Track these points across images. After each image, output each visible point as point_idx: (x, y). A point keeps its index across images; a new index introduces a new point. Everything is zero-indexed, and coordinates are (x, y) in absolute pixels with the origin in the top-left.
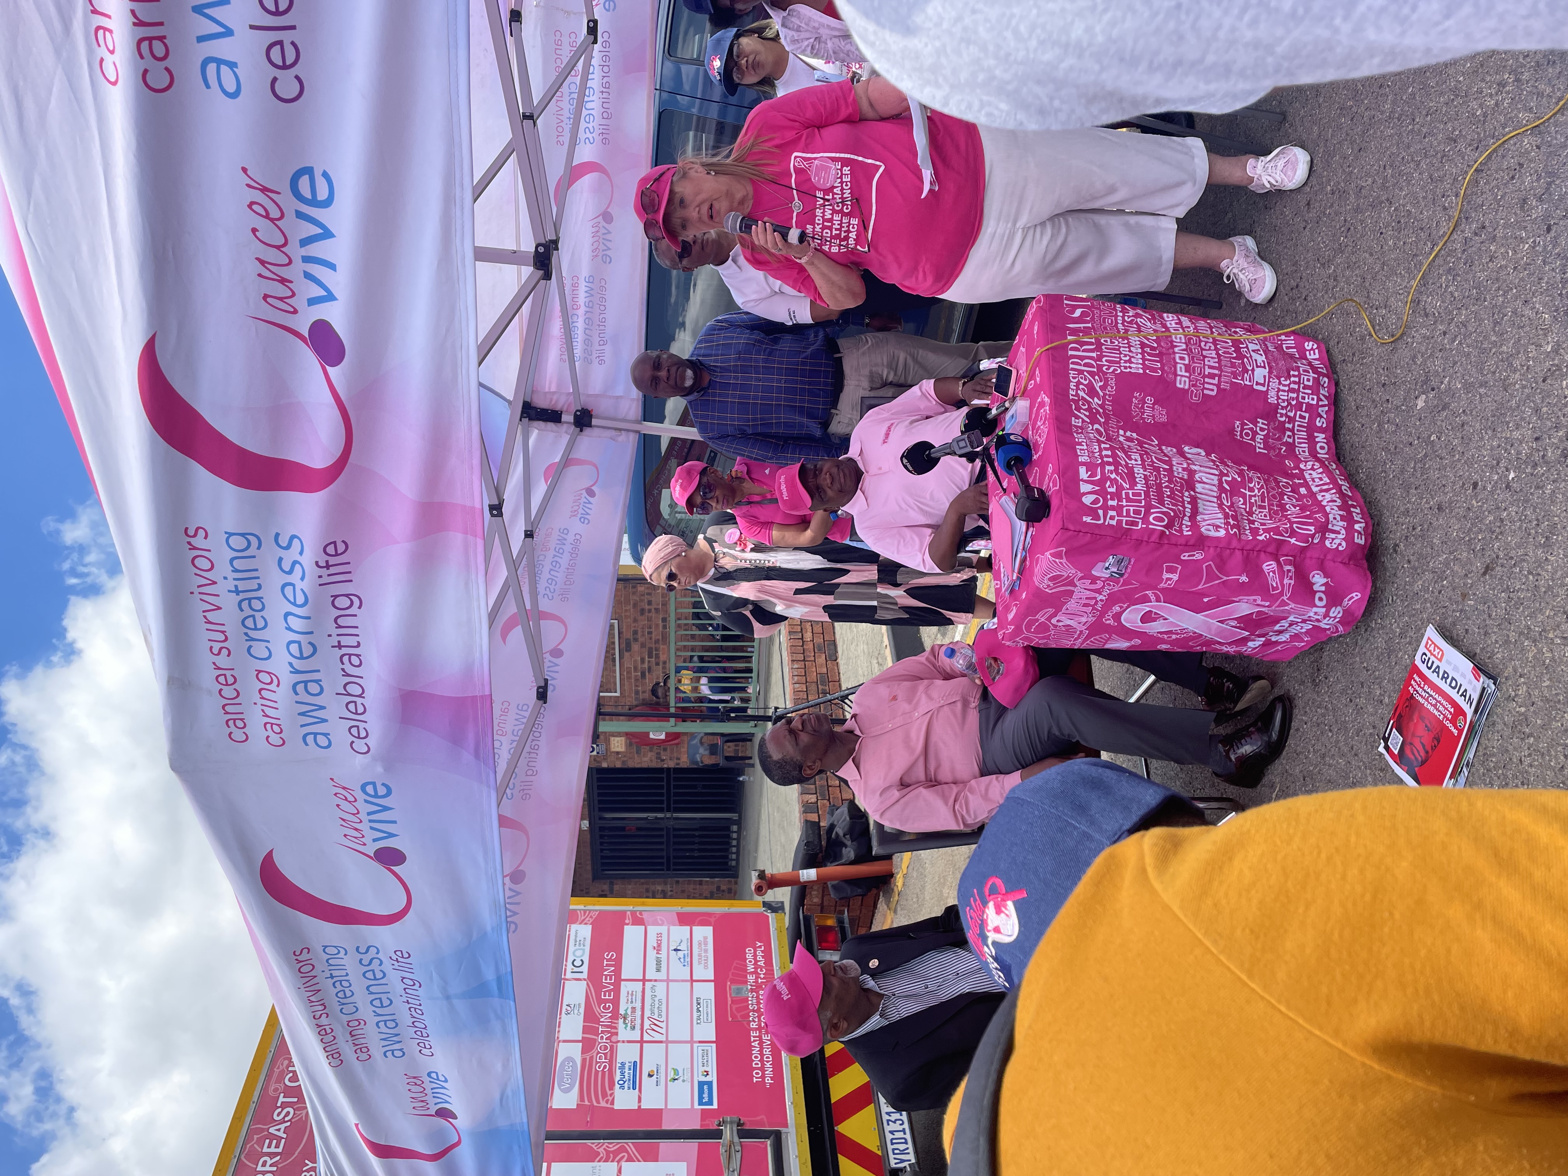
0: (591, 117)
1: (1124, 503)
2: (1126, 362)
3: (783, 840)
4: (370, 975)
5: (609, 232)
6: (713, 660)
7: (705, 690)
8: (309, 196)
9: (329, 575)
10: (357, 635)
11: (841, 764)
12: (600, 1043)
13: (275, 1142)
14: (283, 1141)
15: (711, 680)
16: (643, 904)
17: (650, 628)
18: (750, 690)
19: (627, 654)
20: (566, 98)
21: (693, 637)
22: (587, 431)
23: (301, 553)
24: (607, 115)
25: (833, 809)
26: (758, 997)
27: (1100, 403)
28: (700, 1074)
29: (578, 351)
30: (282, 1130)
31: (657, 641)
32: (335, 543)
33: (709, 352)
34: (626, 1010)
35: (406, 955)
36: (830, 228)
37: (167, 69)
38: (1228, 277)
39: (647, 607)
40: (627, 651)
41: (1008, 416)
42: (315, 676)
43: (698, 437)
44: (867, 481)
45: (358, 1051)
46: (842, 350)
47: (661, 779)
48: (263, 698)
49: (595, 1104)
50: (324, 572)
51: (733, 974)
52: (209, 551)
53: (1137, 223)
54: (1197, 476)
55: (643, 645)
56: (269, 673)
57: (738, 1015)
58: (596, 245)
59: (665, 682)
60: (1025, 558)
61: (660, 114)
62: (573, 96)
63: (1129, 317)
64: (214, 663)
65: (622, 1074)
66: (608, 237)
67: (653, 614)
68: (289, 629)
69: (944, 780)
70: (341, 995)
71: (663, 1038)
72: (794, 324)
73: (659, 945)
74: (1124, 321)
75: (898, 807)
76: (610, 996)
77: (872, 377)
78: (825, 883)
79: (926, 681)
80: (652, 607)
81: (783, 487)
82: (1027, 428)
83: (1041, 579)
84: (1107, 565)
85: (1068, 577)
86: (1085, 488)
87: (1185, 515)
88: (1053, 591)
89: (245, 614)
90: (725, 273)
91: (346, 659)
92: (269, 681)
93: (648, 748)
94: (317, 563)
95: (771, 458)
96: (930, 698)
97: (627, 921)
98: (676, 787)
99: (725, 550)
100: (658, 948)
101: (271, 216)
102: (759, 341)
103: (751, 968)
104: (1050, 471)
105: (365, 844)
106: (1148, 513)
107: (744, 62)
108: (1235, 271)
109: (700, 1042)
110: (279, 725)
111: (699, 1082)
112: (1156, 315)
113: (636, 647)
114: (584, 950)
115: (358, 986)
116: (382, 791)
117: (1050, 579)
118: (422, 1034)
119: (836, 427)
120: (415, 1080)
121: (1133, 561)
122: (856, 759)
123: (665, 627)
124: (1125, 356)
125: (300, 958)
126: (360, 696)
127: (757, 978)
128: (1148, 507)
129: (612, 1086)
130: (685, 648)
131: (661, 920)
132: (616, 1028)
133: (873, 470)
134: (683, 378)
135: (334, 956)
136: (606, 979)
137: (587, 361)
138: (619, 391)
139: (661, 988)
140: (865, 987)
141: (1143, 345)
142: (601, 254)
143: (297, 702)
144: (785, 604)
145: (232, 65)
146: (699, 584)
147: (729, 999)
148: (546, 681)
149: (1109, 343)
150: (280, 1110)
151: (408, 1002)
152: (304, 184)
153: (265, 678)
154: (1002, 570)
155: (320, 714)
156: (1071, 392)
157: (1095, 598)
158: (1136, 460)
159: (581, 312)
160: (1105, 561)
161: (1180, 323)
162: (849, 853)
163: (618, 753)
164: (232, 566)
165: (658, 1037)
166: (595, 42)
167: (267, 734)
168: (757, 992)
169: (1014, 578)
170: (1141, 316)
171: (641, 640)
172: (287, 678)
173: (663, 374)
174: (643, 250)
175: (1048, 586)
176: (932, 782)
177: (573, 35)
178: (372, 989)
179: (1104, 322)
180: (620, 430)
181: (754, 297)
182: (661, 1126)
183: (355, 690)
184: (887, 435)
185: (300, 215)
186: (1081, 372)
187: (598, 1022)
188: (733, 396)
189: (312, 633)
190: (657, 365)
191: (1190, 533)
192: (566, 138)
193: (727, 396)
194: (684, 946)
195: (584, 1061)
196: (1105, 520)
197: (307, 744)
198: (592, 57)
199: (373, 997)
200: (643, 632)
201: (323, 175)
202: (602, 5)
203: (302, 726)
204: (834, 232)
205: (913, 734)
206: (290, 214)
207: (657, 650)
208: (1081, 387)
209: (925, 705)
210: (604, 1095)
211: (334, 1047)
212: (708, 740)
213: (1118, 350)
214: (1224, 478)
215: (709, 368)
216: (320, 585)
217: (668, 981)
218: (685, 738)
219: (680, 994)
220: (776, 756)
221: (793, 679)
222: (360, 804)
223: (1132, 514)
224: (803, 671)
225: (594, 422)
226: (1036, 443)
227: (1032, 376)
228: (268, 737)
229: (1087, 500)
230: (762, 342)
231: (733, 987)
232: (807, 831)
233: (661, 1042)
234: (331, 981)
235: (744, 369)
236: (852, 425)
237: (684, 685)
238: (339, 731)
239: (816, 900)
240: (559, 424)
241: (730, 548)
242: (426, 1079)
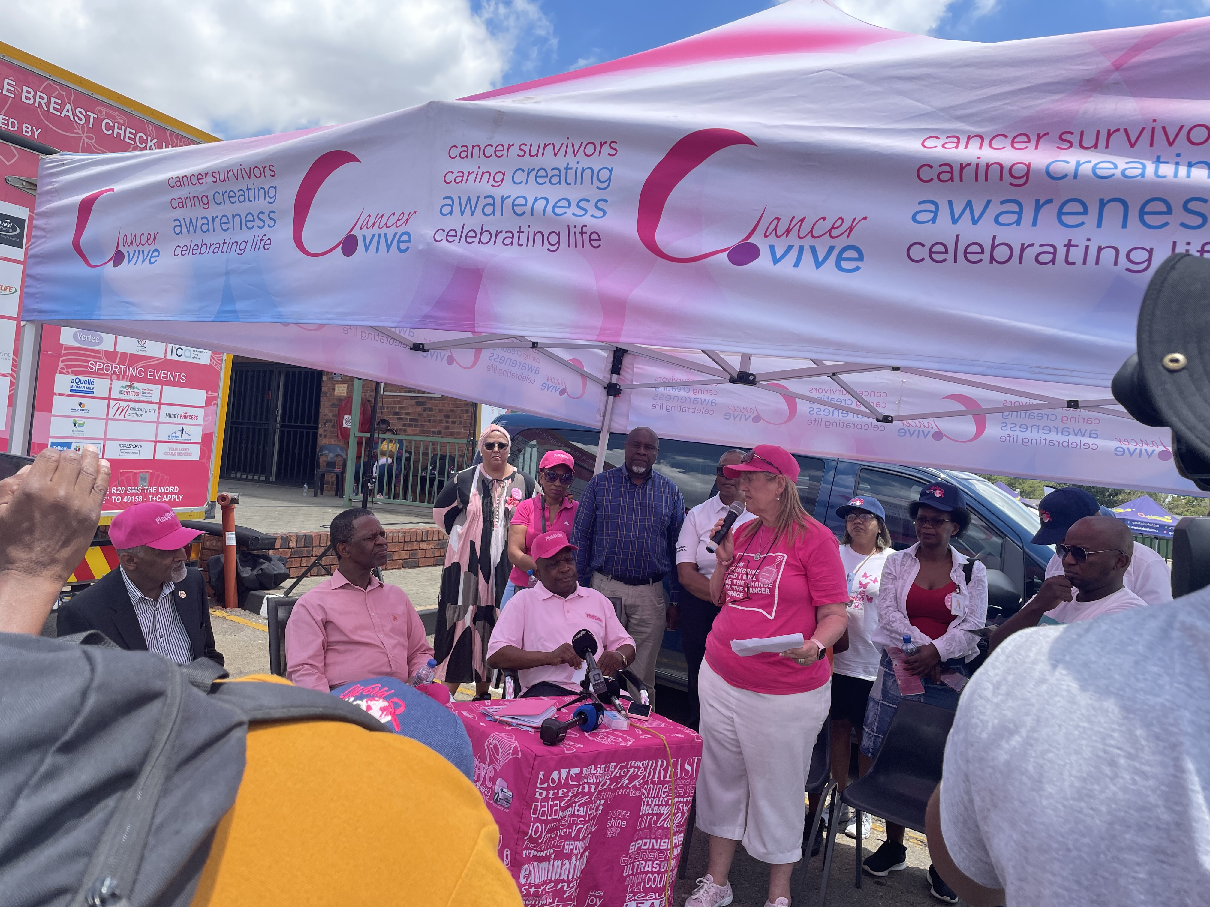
0: (828, 414)
1: (550, 803)
2: (648, 801)
3: (255, 518)
4: (250, 218)
5: (746, 420)
6: (407, 469)
7: (383, 461)
8: (844, 256)
9: (575, 233)
10: (527, 245)
11: (345, 573)
12: (112, 365)
13: (59, 107)
14: (59, 114)
15: (390, 467)
16: (222, 406)
17: (434, 422)
18: (378, 497)
19: (414, 402)
20: (842, 397)
21: (425, 454)
22: (605, 392)
23: (592, 216)
24: (828, 424)
25: (284, 561)
26: (137, 494)
27: (624, 785)
28: (78, 445)
29: (662, 390)
30: (67, 114)
31: (422, 426)
32: (599, 240)
33: (656, 485)
34: (137, 388)
35: (266, 247)
36: (737, 579)
37: (932, 179)
38: (701, 882)
39: (450, 420)
40: (417, 402)
41: (615, 713)
42: (498, 212)
43: (595, 473)
44: (559, 601)
45: (180, 200)
46: (654, 584)
47: (309, 422)
48: (483, 173)
49: (62, 359)
50: (578, 230)
51: (158, 475)
52: (599, 155)
53: (740, 810)
54: (567, 861)
55: (420, 415)
56: (502, 180)
57: (124, 478)
58: (738, 409)
59: (391, 430)
60: (510, 725)
61: (821, 460)
62: (843, 401)
63: (683, 806)
64: (513, 145)
65: (85, 382)
66: (743, 419)
67: (444, 424)
68: (536, 200)
69: (327, 656)
70: (232, 194)
71: (111, 416)
72: (676, 549)
73: (188, 417)
74: (680, 802)
75: (309, 619)
76: (150, 375)
77: (634, 607)
78: (222, 552)
79: (407, 644)
80: (450, 425)
81: (554, 536)
82: (607, 728)
83: (496, 738)
84: (505, 790)
85: (497, 760)
86: (564, 772)
87: (538, 851)
88: (486, 748)
89: (549, 171)
90: (715, 500)
91: (510, 235)
92: (496, 179)
93: (336, 412)
94: (586, 226)
95: (577, 528)
96: (394, 647)
97: (210, 393)
98: (302, 433)
99: (506, 488)
100: (185, 416)
101: (833, 230)
102: (663, 523)
103: (161, 490)
104: (578, 746)
105: (361, 229)
106: (542, 822)
107: (859, 521)
108: (706, 886)
109: (104, 446)
110: (461, 181)
111: (71, 443)
112: (682, 828)
113: (419, 409)
114: (190, 357)
115: (242, 208)
116: (403, 246)
117: (495, 745)
118: (195, 250)
119: (597, 578)
120: (152, 239)
121: (507, 811)
122: (348, 586)
123: (433, 432)
124: (652, 802)
125: (267, 169)
126: (480, 241)
127: (153, 494)
128: (546, 822)
129: (75, 373)
130: (417, 448)
131: (209, 420)
132: (123, 379)
133: (568, 606)
134: (638, 465)
135: (267, 194)
136: (164, 373)
137: (655, 396)
138: (632, 418)
139: (153, 417)
140: (164, 587)
141: (659, 816)
142: (732, 412)
143: (479, 197)
144: (462, 533)
145: (934, 220)
146: (479, 467)
147: (138, 471)
148: (428, 351)
149: (663, 790)
150: (84, 113)
151: (224, 243)
152: (853, 254)
153: (499, 177)
154: (500, 707)
155: (468, 210)
156: (633, 762)
157: (478, 781)
158: (578, 810)
159: (691, 395)
160: (508, 788)
161: (676, 846)
162: (247, 572)
163: (334, 389)
164: (588, 168)
165: (112, 412)
166: (878, 420)
167: (455, 172)
168: (141, 494)
169: (496, 717)
170: (682, 816)
171: (425, 414)
172: (499, 193)
173: (642, 451)
174: (733, 443)
175: (490, 744)
176: (327, 647)
177: (884, 405)
178: (237, 218)
179: (680, 788)
180: (604, 416)
181: (697, 522)
182: (37, 411)
183: (485, 238)
184: (593, 617)
185: (832, 248)
186: (646, 769)
187: (130, 365)
188: (624, 502)
189: (532, 214)
190: (649, 446)
191: (524, 856)
192: (815, 395)
193: (624, 497)
194: (185, 437)
195: (98, 352)
196: (540, 789)
197: (444, 198)
198: (868, 417)
199: (230, 217)
200: (431, 416)
201: (857, 267)
202: (902, 427)
203: (459, 197)
204: (735, 581)
205: (366, 633)
206: (833, 242)
207: (416, 426)
208: (636, 770)
209: (389, 642)
210: (68, 367)
211: (186, 183)
212: (339, 461)
213: (657, 796)
214: (566, 884)
215: (645, 485)
216: (568, 226)
217: (158, 422)
218: (342, 443)
219: (147, 432)
220: (357, 522)
221: (390, 533)
222: (393, 229)
223: (543, 809)
224: (396, 541)
225: (611, 398)
226: (596, 735)
227: (645, 732)
228: (453, 173)
229: (555, 775)
230: (662, 525)
231: (147, 474)
232: (268, 539)
233: (108, 414)
234: (245, 188)
235: (643, 511)
236: (600, 589)
237: (388, 445)
238: (454, 222)
239: (208, 544)
240: (610, 372)
241: (508, 492)
242: (152, 248)
